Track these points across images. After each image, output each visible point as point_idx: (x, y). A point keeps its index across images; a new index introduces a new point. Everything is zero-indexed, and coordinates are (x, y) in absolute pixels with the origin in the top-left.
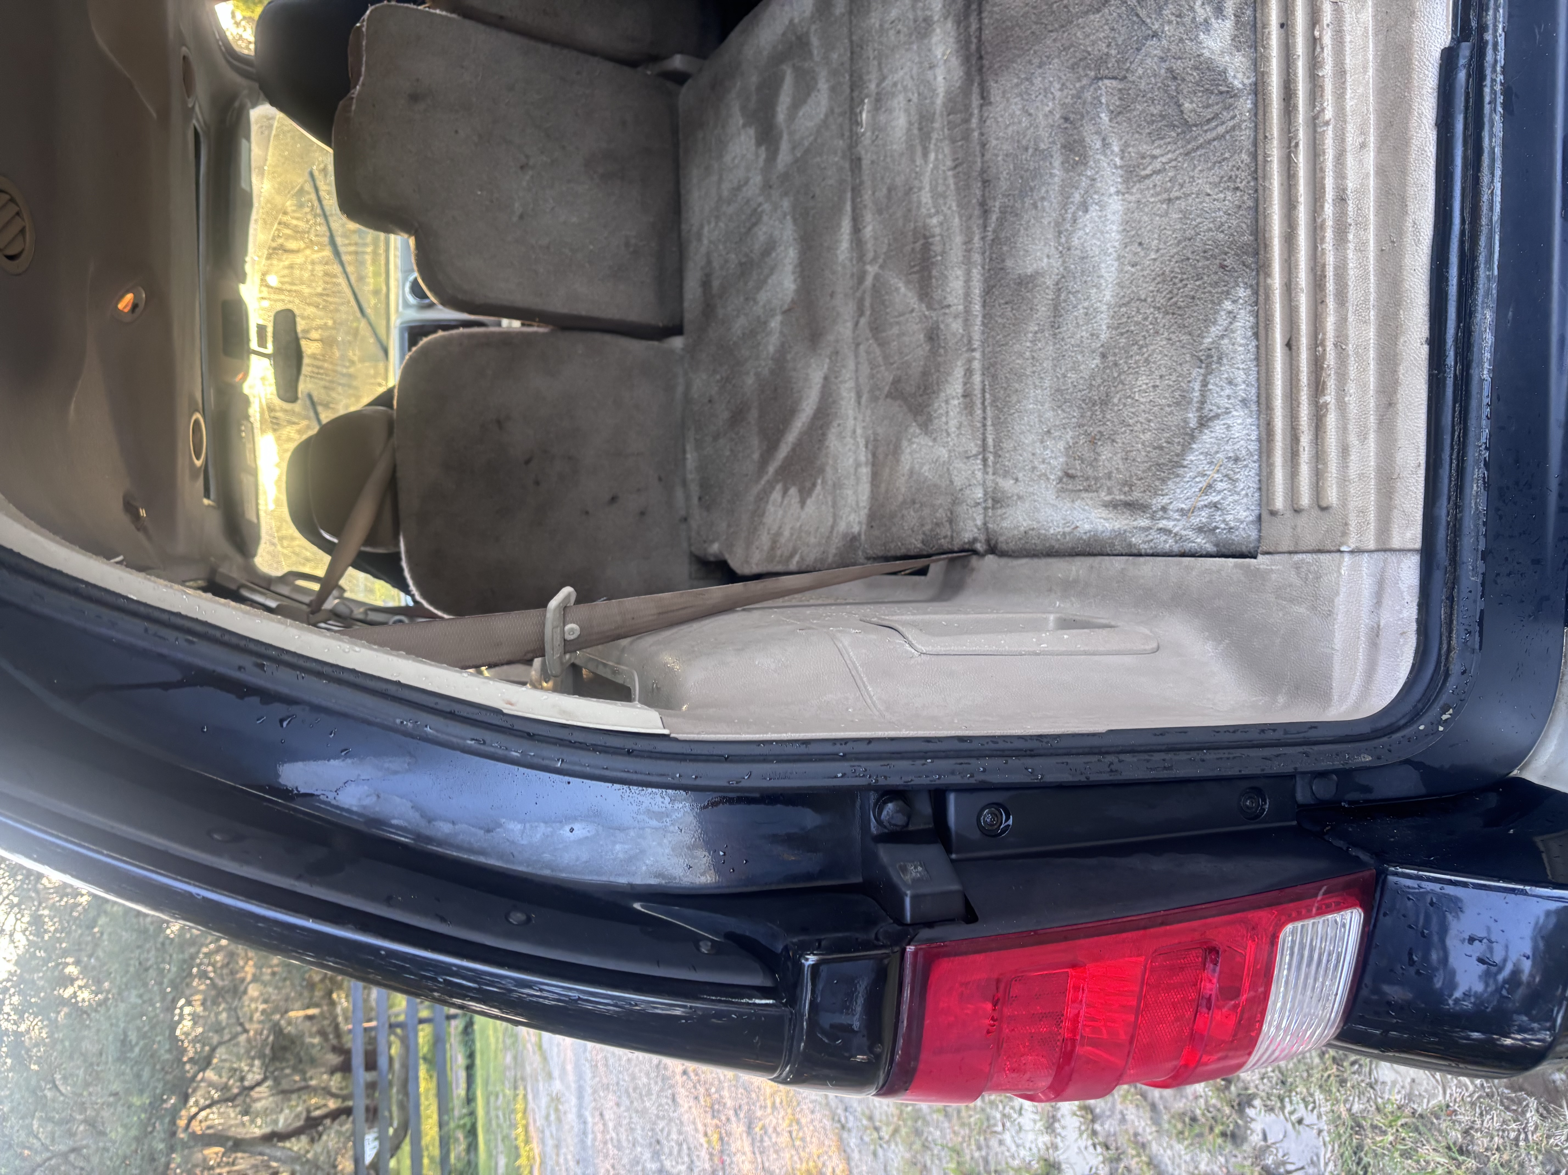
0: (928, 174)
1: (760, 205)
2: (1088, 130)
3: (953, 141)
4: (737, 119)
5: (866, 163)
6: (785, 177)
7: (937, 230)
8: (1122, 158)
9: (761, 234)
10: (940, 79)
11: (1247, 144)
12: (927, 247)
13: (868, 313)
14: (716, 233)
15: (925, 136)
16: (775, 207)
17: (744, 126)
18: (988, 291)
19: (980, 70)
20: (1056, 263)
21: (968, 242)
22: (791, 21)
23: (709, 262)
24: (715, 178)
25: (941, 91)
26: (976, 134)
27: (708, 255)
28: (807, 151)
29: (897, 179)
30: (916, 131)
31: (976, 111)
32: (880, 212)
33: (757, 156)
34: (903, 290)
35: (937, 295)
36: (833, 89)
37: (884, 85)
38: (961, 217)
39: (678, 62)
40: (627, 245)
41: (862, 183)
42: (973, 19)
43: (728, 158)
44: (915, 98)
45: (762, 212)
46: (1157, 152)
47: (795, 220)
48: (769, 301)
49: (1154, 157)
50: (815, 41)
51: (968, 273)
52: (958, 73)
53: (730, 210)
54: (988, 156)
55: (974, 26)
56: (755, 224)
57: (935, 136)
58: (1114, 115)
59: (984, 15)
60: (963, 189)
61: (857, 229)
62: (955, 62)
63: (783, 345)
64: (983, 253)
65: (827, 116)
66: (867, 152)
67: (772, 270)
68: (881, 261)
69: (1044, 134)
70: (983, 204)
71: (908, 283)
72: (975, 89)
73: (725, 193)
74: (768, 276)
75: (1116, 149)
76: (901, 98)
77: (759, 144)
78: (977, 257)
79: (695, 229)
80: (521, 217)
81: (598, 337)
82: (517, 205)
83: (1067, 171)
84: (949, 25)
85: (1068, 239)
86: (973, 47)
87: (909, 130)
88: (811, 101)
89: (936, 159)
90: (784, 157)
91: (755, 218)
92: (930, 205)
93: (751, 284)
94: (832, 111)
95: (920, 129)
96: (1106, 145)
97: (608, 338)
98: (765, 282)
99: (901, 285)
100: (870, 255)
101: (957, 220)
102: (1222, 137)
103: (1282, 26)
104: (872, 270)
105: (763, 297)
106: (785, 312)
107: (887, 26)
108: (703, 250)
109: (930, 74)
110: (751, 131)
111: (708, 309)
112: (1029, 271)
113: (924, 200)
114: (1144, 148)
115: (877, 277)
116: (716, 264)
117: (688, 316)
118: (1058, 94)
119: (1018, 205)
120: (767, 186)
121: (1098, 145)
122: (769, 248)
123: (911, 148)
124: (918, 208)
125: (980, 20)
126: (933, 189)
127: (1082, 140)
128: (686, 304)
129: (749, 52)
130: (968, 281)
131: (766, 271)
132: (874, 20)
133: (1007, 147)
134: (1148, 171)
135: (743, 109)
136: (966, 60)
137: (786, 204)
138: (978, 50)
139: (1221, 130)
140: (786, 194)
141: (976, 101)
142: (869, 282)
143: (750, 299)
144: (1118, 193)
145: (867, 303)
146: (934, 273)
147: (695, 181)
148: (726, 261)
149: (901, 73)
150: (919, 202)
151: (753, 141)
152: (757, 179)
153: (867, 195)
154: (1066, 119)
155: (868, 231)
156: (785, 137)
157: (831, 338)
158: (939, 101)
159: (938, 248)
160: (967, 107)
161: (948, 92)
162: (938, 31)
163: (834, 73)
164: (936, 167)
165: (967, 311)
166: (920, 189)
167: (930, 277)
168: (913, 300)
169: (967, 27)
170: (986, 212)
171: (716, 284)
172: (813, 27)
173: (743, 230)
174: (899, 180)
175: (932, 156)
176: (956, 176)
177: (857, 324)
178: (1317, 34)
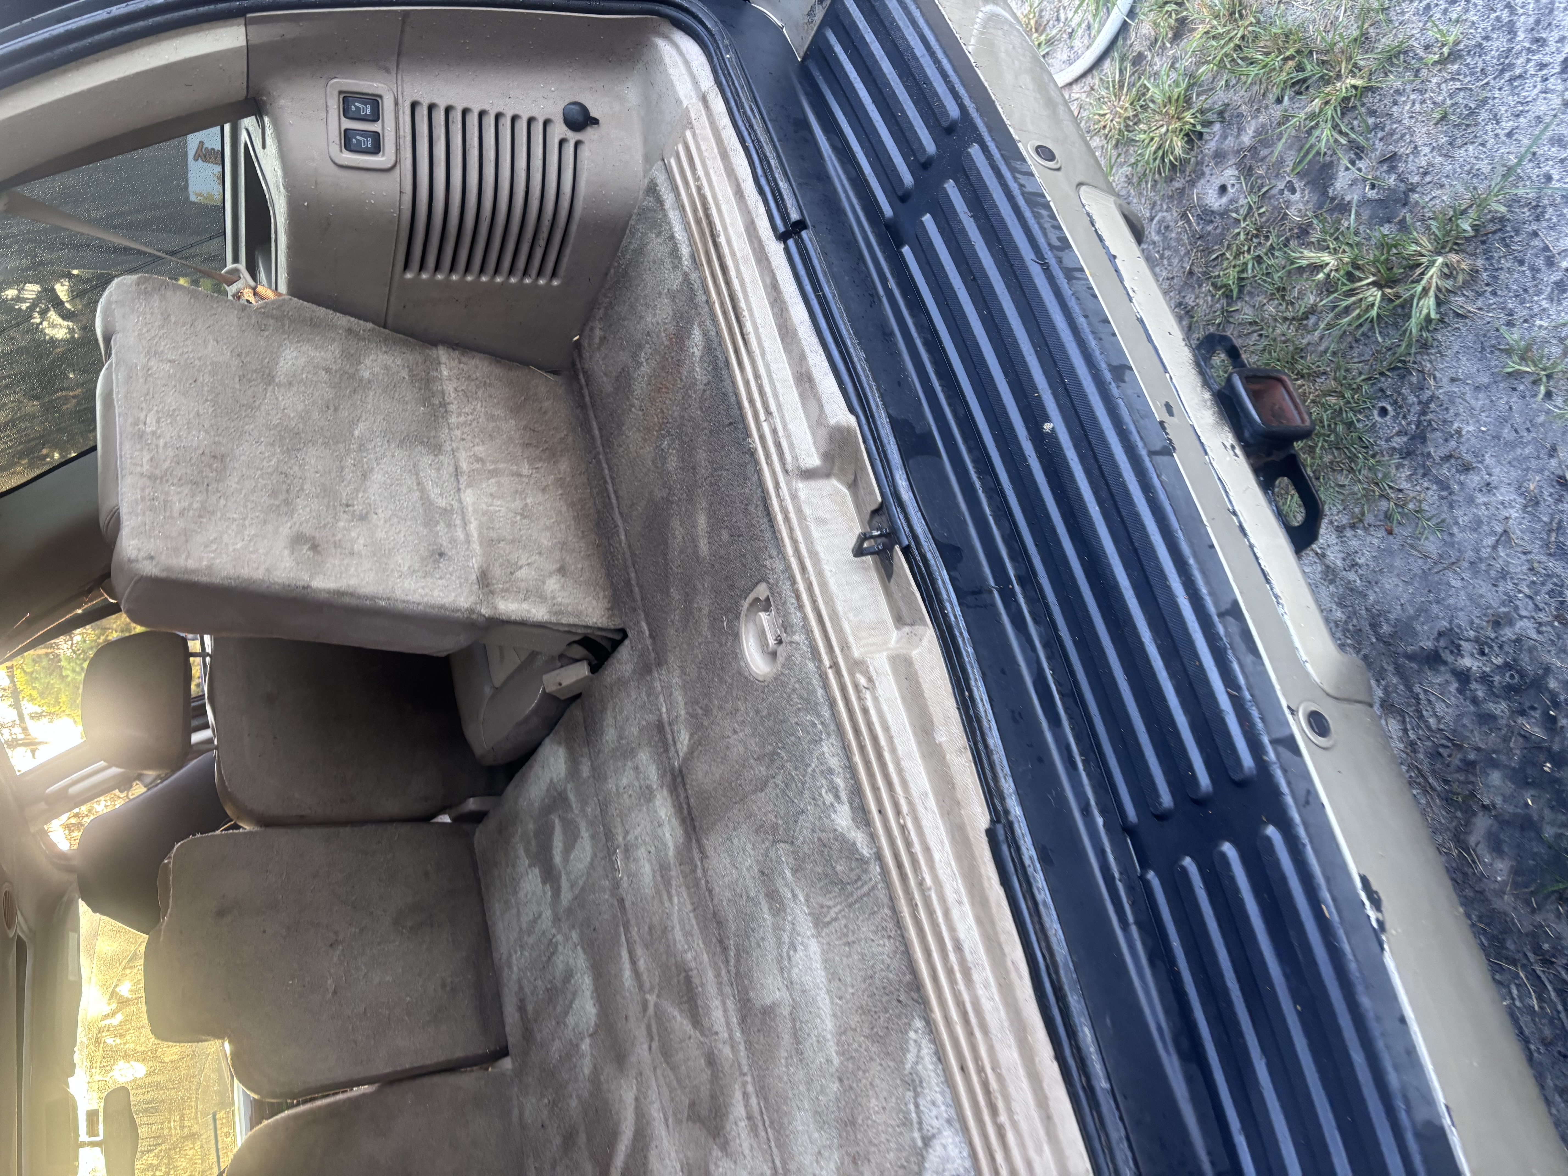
0: (676, 915)
1: (554, 936)
2: (779, 883)
3: (688, 888)
4: (524, 861)
5: (628, 904)
6: (570, 911)
7: (693, 965)
8: (808, 907)
9: (559, 963)
10: (668, 835)
11: (886, 900)
12: (688, 980)
13: (656, 1038)
14: (523, 961)
15: (667, 884)
16: (567, 938)
17: (530, 866)
18: (743, 1020)
19: (694, 828)
20: (785, 994)
21: (718, 975)
22: (551, 780)
23: (521, 988)
24: (514, 911)
25: (671, 845)
26: (703, 882)
27: (519, 981)
28: (583, 889)
29: (654, 919)
30: (659, 878)
31: (699, 863)
32: (646, 947)
33: (545, 892)
34: (678, 1017)
35: (706, 1022)
36: (593, 837)
37: (629, 838)
38: (708, 953)
39: (472, 804)
40: (444, 986)
41: (628, 921)
42: (681, 790)
43: (521, 894)
44: (653, 849)
45: (557, 942)
46: (830, 903)
47: (584, 949)
48: (577, 1025)
49: (829, 907)
50: (572, 797)
51: (724, 1003)
52: (679, 832)
53: (531, 940)
54: (716, 901)
55: (682, 796)
56: (553, 954)
57: (674, 883)
58: (795, 871)
59: (688, 787)
60: (704, 929)
61: (633, 962)
62: (675, 822)
63: (595, 1067)
64: (732, 985)
65: (592, 860)
66: (627, 893)
67: (575, 994)
68: (656, 991)
69: (750, 883)
70: (721, 942)
71: (681, 1011)
72: (694, 844)
73: (524, 926)
74: (572, 1002)
75: (803, 900)
76: (643, 850)
77: (544, 883)
78: (727, 990)
79: (504, 957)
80: (335, 992)
81: (427, 1081)
82: (330, 982)
83: (774, 916)
84: (665, 792)
85: (789, 973)
86: (685, 811)
87: (654, 877)
88: (578, 846)
89: (679, 902)
90: (566, 896)
91: (552, 949)
92: (683, 942)
93: (559, 1009)
94: (595, 855)
95: (662, 877)
96: (795, 896)
97: (436, 1079)
98: (570, 1006)
99: (676, 1013)
100: (647, 986)
101: (705, 956)
102: (867, 894)
103: (880, 812)
104: (652, 998)
105: (571, 1020)
106: (591, 1035)
107: (621, 790)
108: (514, 977)
109: (659, 830)
110: (536, 871)
111: (527, 1034)
112: (768, 1002)
113: (677, 938)
114: (820, 899)
115: (656, 1005)
116: (527, 990)
117: (511, 1040)
118: (752, 853)
119: (746, 943)
120: (556, 920)
121: (790, 896)
122: (569, 975)
123: (658, 892)
124: (675, 945)
125: (686, 790)
126: (683, 929)
127: (778, 891)
128: (508, 1029)
129: (523, 803)
130: (725, 1011)
131: (569, 996)
132: (611, 785)
133: (728, 894)
134: (828, 919)
135: (527, 851)
136: (683, 821)
137: (575, 936)
138: (690, 813)
139: (866, 889)
140: (573, 927)
141: (697, 856)
142: (651, 1010)
143: (561, 1022)
144: (813, 936)
145: (654, 1029)
146: (699, 1003)
147: (498, 913)
148: (535, 987)
149: (639, 829)
150: (675, 940)
151: (539, 880)
152: (548, 913)
153: (634, 931)
154: (763, 873)
155: (641, 963)
156: (564, 877)
157: (633, 1059)
158: (671, 853)
159: (696, 981)
160: (692, 859)
161: (676, 847)
162: (658, 796)
163: (591, 824)
164: (680, 910)
165: (731, 1037)
166: (673, 928)
167: (696, 1006)
168: (688, 1028)
169: (678, 796)
170: (725, 950)
171: (530, 1008)
172: (569, 786)
173: (544, 959)
174: (656, 919)
175: (675, 900)
176: (696, 917)
177: (650, 1048)
178: (902, 821)
